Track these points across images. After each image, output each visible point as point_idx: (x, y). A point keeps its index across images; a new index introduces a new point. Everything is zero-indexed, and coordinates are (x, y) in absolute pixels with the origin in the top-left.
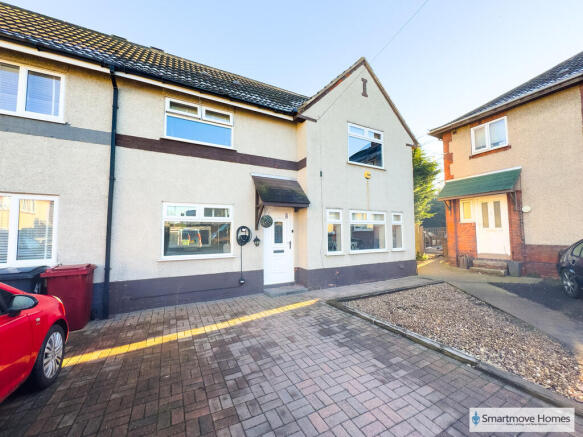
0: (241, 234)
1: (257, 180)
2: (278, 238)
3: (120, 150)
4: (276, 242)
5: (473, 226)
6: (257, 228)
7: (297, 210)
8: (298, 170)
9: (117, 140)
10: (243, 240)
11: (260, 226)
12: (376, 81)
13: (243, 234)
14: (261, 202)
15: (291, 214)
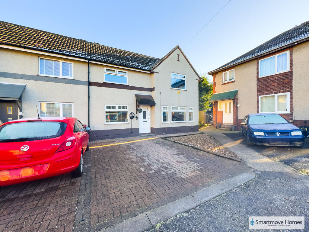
0: (131, 115)
1: (137, 96)
2: (145, 117)
3: (90, 87)
4: (144, 118)
5: (222, 112)
6: (137, 113)
7: (151, 106)
8: (151, 91)
9: (90, 84)
10: (132, 118)
11: (138, 112)
12: (183, 54)
13: (132, 115)
14: (138, 104)
15: (149, 108)
